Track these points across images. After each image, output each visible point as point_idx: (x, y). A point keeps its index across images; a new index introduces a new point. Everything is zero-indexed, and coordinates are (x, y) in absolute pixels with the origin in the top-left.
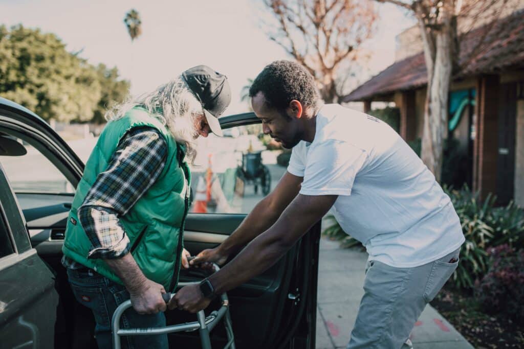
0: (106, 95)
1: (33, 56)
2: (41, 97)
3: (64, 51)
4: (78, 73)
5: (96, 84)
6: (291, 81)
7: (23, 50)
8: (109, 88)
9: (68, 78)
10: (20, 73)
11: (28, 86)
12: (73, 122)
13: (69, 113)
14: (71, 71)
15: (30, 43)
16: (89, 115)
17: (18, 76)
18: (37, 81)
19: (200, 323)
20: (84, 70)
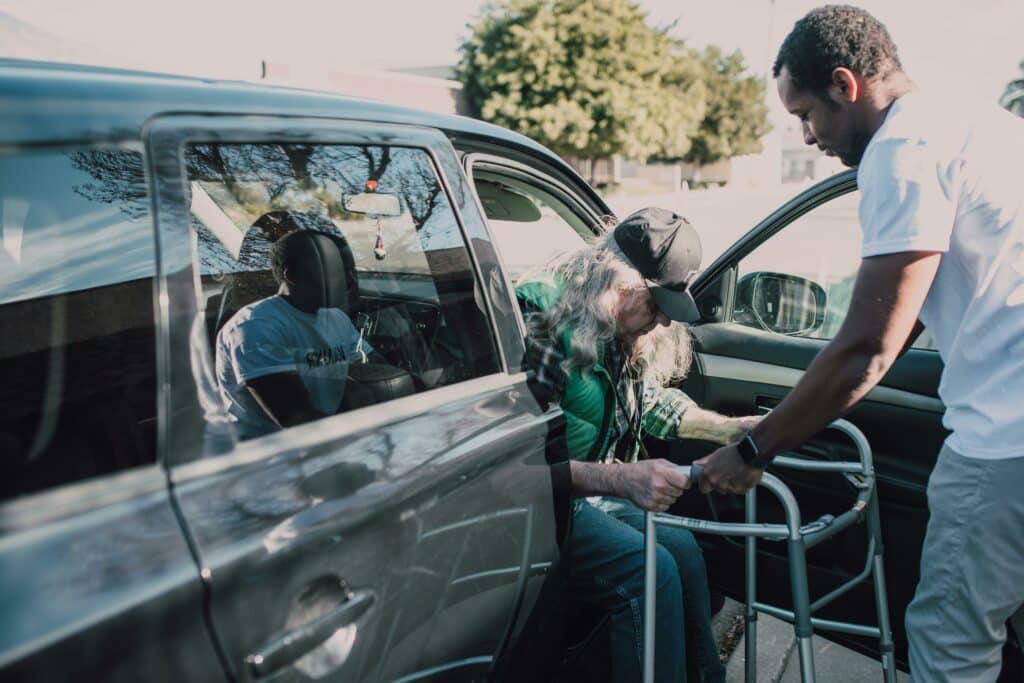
0: (717, 108)
1: (589, 39)
2: (599, 114)
3: (644, 26)
4: (665, 67)
5: (699, 87)
6: (831, 35)
7: (573, 29)
8: (723, 94)
9: (646, 76)
10: (566, 71)
11: (578, 95)
12: (653, 159)
13: (647, 142)
14: (655, 63)
15: (585, 15)
16: (683, 147)
17: (563, 77)
18: (594, 85)
19: (789, 528)
20: (677, 61)
